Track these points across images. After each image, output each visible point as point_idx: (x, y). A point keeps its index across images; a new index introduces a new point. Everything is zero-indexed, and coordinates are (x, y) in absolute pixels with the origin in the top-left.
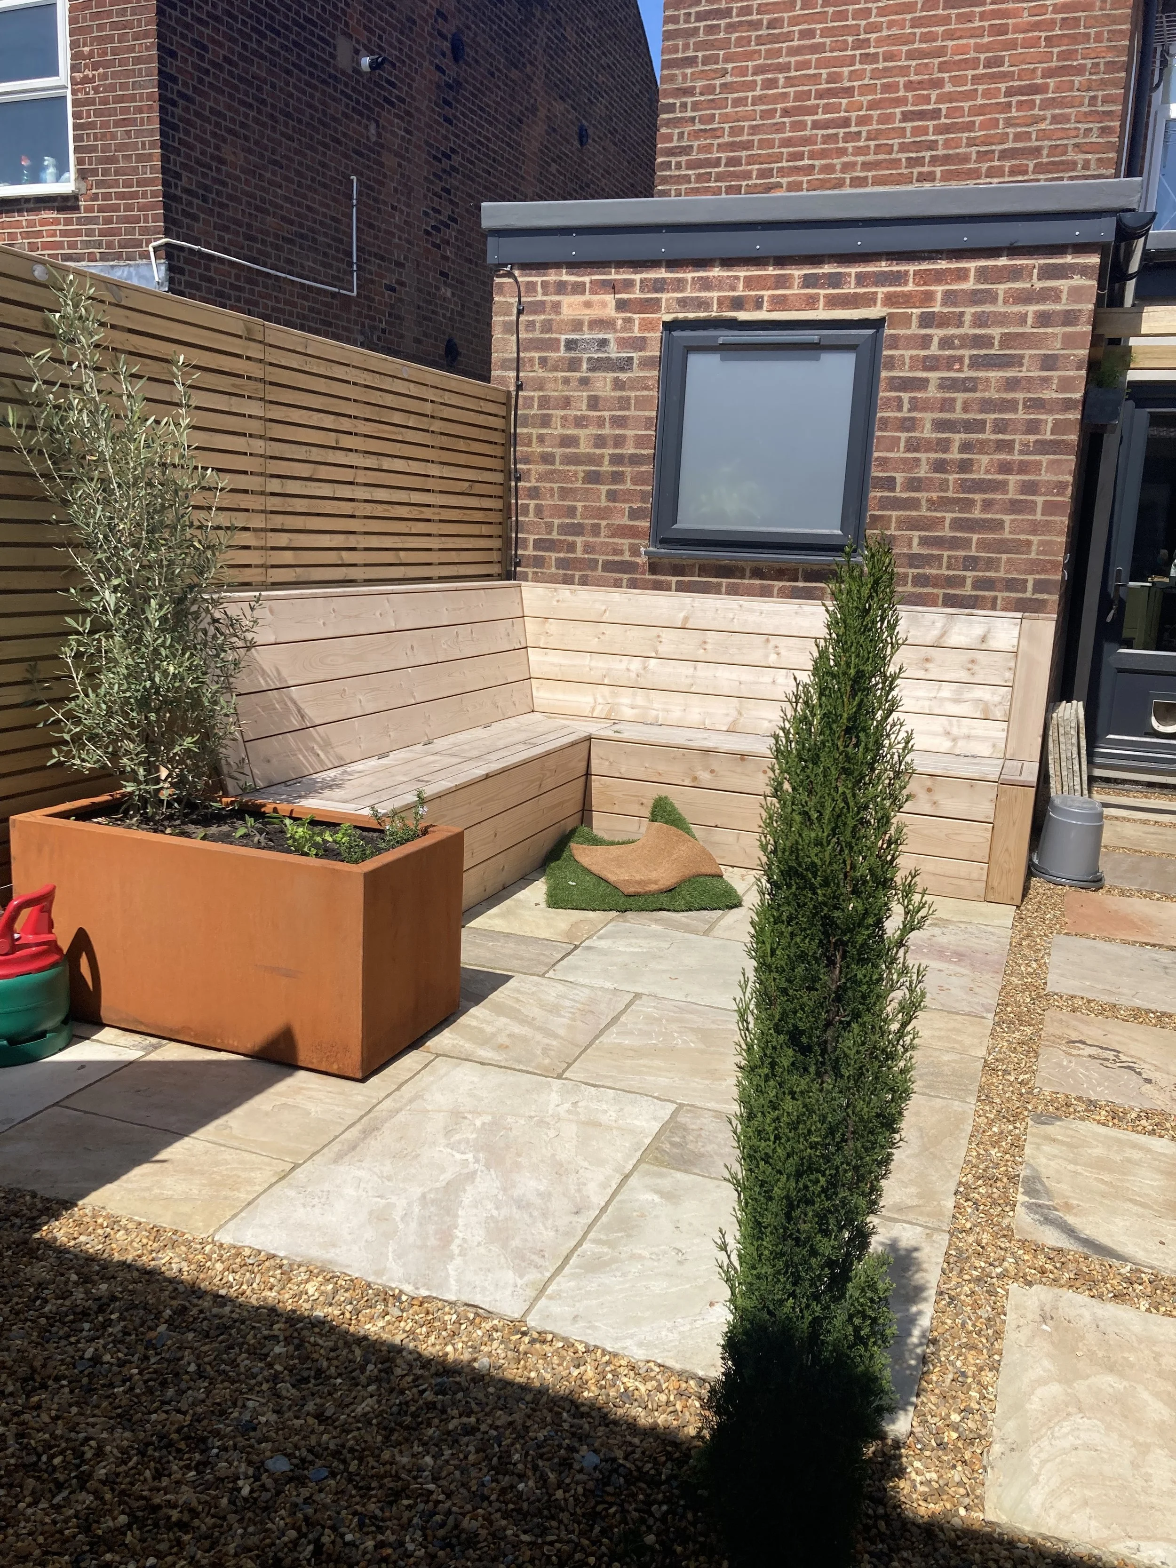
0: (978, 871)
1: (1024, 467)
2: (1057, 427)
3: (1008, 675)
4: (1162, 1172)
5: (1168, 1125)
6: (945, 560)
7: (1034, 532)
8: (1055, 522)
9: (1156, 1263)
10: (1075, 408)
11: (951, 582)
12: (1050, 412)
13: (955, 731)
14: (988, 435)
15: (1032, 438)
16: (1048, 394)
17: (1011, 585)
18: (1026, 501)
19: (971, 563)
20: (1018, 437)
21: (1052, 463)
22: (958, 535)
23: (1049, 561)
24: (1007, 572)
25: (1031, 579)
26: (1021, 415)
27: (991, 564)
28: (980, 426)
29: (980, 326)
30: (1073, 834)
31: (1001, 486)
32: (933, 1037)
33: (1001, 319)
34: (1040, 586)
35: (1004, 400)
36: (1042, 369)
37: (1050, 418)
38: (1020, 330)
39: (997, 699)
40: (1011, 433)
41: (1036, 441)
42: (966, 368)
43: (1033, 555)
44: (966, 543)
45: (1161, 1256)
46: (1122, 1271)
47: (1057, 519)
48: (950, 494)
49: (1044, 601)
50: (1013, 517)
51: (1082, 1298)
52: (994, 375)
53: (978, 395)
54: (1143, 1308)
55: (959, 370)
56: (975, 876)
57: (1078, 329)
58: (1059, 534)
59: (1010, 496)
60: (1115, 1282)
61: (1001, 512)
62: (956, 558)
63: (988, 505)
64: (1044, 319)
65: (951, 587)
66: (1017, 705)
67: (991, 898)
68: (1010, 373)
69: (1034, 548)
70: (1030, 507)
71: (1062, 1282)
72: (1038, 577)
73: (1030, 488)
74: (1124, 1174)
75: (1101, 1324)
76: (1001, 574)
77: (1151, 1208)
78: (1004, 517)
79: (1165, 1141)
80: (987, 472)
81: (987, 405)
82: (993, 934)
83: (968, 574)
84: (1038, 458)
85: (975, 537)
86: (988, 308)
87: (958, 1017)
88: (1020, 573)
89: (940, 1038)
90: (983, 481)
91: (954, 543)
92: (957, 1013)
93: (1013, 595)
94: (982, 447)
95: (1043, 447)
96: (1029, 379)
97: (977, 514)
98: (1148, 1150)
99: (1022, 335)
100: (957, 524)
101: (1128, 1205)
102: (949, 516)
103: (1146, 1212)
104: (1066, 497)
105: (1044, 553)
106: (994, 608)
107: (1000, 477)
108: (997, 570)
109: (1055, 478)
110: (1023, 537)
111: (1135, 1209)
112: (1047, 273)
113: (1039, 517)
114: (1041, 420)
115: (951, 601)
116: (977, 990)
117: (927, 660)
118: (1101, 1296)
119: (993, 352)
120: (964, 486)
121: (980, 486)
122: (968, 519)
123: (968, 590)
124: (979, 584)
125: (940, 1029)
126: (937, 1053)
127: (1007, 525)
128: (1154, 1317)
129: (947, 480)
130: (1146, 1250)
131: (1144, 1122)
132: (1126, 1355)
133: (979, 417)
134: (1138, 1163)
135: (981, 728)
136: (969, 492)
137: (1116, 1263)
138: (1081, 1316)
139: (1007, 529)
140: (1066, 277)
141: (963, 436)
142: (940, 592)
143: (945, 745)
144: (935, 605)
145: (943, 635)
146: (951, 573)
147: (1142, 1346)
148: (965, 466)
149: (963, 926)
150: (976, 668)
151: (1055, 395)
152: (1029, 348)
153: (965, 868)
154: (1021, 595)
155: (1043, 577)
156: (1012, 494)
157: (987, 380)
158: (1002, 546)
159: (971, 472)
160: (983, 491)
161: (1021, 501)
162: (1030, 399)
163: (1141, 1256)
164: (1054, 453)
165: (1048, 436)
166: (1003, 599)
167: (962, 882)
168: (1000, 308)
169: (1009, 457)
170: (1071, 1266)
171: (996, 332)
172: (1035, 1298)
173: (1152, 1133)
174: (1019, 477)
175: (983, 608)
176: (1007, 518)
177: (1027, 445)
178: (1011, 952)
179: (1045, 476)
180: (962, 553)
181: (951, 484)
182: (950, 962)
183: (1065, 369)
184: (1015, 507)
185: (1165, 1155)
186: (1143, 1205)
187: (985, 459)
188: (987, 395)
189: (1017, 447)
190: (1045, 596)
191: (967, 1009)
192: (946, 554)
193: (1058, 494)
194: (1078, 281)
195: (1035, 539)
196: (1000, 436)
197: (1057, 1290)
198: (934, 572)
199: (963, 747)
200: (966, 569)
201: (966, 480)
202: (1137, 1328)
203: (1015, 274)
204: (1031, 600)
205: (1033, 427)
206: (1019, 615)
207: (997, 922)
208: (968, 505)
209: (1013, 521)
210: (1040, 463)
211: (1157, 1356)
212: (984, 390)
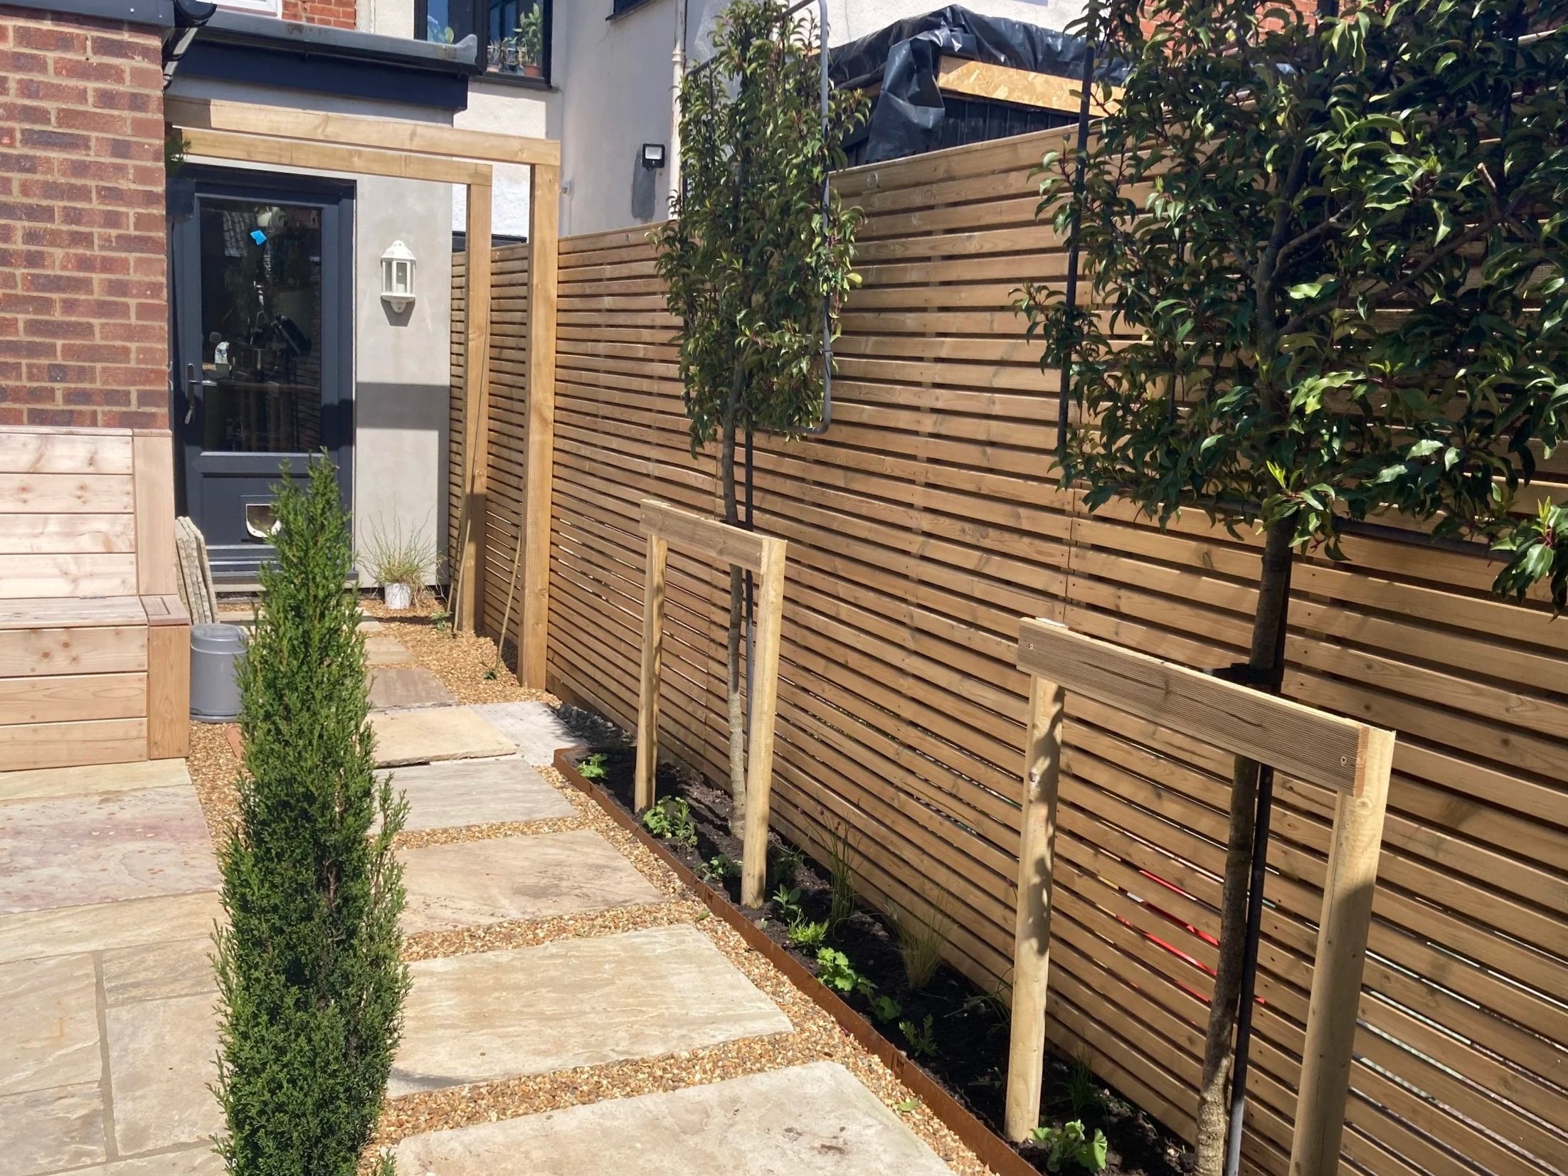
0: (137, 728)
1: (107, 265)
2: (140, 221)
3: (128, 500)
4: (453, 990)
5: (436, 944)
6: (24, 369)
7: (130, 338)
8: (153, 328)
9: (486, 1075)
10: (158, 202)
11: (35, 395)
12: (130, 204)
13: (73, 569)
14: (58, 225)
15: (114, 232)
16: (124, 185)
17: (111, 397)
18: (116, 303)
19: (59, 372)
20: (96, 230)
21: (139, 262)
22: (37, 340)
23: (153, 371)
24: (104, 383)
25: (133, 390)
26: (95, 205)
27: (82, 374)
28: (48, 214)
29: (29, 97)
30: (222, 667)
31: (85, 285)
32: (173, 929)
33: (56, 92)
34: (145, 398)
35: (72, 186)
36: (114, 155)
37: (132, 212)
38: (81, 108)
39: (119, 529)
40: (86, 224)
41: (119, 237)
42: (18, 144)
43: (133, 364)
44: (50, 350)
45: (487, 1066)
46: (463, 1094)
47: (156, 324)
48: (20, 291)
49: (153, 415)
50: (103, 320)
51: (446, 1133)
52: (55, 155)
53: (38, 177)
54: (494, 1119)
55: (11, 145)
56: (134, 733)
57: (149, 115)
58: (160, 339)
59: (96, 296)
60: (463, 1106)
61: (88, 315)
62: (39, 367)
63: (69, 306)
64: (107, 99)
65: (38, 401)
66: (143, 534)
67: (155, 754)
68: (75, 156)
69: (133, 356)
70: (124, 310)
71: (423, 1125)
72: (141, 388)
73: (120, 288)
74: (424, 1004)
75: (472, 1148)
76: (98, 385)
77: (459, 1027)
78: (92, 320)
79: (440, 960)
80: (64, 268)
81: (51, 190)
82: (176, 795)
83: (56, 385)
84: (123, 255)
85: (59, 343)
86: (37, 77)
87: (188, 898)
88: (118, 383)
89: (181, 927)
90: (60, 278)
91: (33, 350)
92: (184, 894)
93: (115, 409)
94: (54, 238)
95: (127, 243)
96: (100, 166)
97: (58, 316)
98: (432, 974)
99: (84, 113)
100: (32, 327)
101: (441, 1032)
102: (22, 318)
103: (458, 1031)
104: (163, 300)
105: (144, 361)
106: (94, 423)
107: (81, 275)
108: (93, 380)
109: (146, 279)
110: (118, 343)
111: (448, 1032)
112: (104, 47)
113: (133, 320)
114: (122, 213)
115: (39, 418)
116: (192, 862)
117: (24, 489)
118: (458, 1124)
119: (50, 129)
120: (34, 282)
121: (56, 284)
122: (47, 322)
123: (59, 404)
124: (70, 397)
125: (177, 917)
126: (188, 945)
127: (97, 330)
128: (509, 1122)
129: (14, 275)
130: (473, 1066)
131: (415, 948)
132: (503, 1166)
133: (45, 203)
134: (429, 989)
135: (103, 563)
136: (43, 291)
137: (455, 1089)
138: (452, 1150)
139: (98, 335)
140: (125, 56)
141: (27, 224)
142: (25, 407)
143: (62, 587)
144: (18, 422)
145: (38, 460)
146: (35, 384)
147: (512, 1152)
148: (34, 260)
149: (139, 794)
150: (87, 495)
151: (133, 186)
152: (94, 129)
153: (118, 728)
154: (124, 409)
155: (147, 388)
156: (98, 294)
157: (48, 160)
158: (94, 353)
159: (43, 266)
160: (59, 289)
161: (110, 303)
162: (104, 188)
163: (472, 1073)
164: (142, 251)
165: (132, 232)
166: (104, 413)
167: (118, 744)
168: (50, 78)
169: (88, 253)
170: (422, 1108)
171: (51, 106)
172: (408, 1152)
173: (426, 956)
174: (104, 276)
175: (82, 425)
176: (96, 322)
177: (108, 239)
178: (206, 811)
179: (134, 276)
180: (44, 361)
181: (19, 280)
182: (147, 838)
183: (140, 158)
184: (102, 309)
185: (446, 973)
186: (453, 1026)
187: (59, 253)
188: (50, 178)
189: (96, 241)
190: (153, 410)
191: (193, 887)
192: (24, 362)
193: (152, 297)
194: (139, 62)
195: (133, 346)
196: (75, 228)
197: (423, 1136)
198: (11, 383)
199: (87, 588)
200: (53, 380)
201: (38, 276)
202: (500, 1138)
203: (64, 43)
204: (137, 413)
205: (112, 220)
206: (128, 432)
207: (174, 781)
208: (46, 305)
209: (103, 325)
210: (126, 261)
211: (527, 1155)
212: (45, 173)
